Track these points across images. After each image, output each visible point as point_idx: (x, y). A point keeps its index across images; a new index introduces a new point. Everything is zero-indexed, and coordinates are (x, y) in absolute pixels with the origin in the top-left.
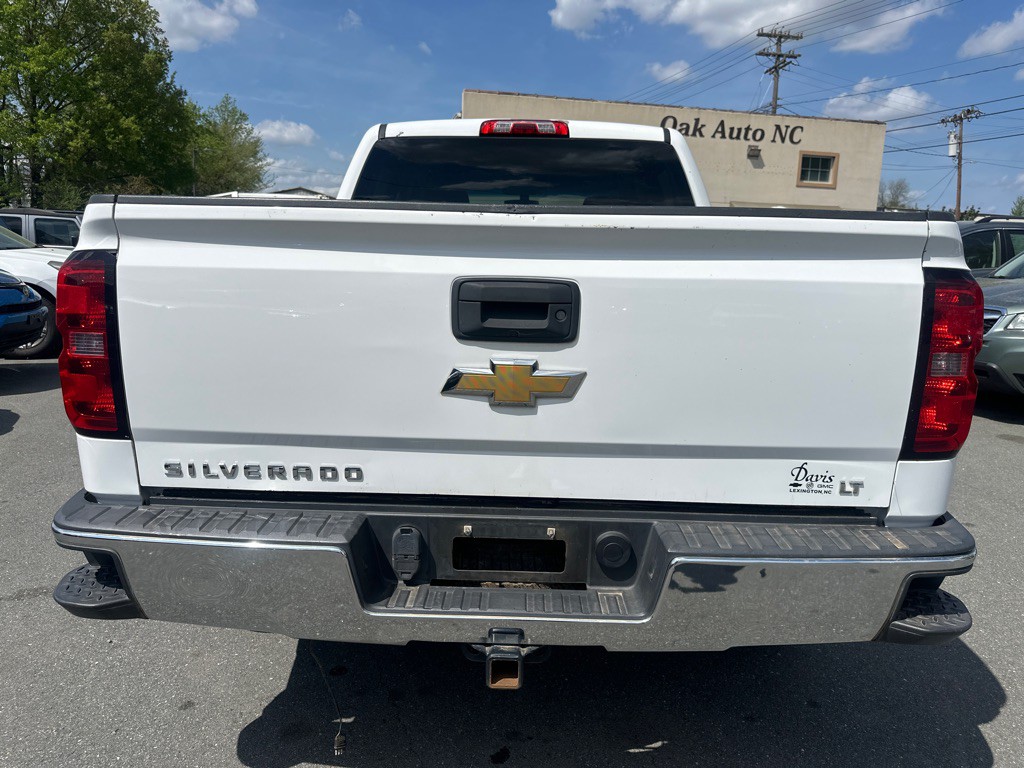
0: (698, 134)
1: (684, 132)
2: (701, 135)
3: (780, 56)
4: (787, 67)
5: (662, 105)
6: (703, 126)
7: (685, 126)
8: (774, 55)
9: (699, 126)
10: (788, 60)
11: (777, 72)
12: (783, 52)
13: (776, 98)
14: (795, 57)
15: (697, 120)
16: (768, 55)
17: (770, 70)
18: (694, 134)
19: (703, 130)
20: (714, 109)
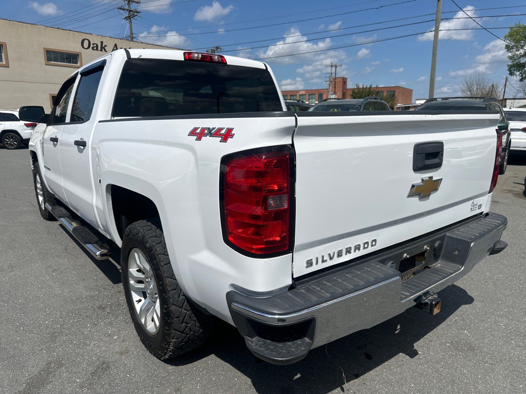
0: (103, 50)
1: (95, 48)
2: (105, 51)
3: (130, 11)
4: (135, 18)
5: (80, 32)
6: (105, 46)
7: (95, 45)
8: (127, 10)
9: (104, 46)
10: (135, 14)
11: (131, 20)
12: (132, 9)
13: (132, 33)
14: (138, 13)
15: (102, 43)
16: (124, 10)
17: (126, 18)
18: (101, 50)
19: (106, 48)
20: (110, 37)
